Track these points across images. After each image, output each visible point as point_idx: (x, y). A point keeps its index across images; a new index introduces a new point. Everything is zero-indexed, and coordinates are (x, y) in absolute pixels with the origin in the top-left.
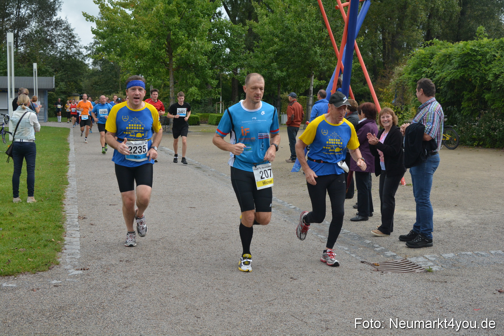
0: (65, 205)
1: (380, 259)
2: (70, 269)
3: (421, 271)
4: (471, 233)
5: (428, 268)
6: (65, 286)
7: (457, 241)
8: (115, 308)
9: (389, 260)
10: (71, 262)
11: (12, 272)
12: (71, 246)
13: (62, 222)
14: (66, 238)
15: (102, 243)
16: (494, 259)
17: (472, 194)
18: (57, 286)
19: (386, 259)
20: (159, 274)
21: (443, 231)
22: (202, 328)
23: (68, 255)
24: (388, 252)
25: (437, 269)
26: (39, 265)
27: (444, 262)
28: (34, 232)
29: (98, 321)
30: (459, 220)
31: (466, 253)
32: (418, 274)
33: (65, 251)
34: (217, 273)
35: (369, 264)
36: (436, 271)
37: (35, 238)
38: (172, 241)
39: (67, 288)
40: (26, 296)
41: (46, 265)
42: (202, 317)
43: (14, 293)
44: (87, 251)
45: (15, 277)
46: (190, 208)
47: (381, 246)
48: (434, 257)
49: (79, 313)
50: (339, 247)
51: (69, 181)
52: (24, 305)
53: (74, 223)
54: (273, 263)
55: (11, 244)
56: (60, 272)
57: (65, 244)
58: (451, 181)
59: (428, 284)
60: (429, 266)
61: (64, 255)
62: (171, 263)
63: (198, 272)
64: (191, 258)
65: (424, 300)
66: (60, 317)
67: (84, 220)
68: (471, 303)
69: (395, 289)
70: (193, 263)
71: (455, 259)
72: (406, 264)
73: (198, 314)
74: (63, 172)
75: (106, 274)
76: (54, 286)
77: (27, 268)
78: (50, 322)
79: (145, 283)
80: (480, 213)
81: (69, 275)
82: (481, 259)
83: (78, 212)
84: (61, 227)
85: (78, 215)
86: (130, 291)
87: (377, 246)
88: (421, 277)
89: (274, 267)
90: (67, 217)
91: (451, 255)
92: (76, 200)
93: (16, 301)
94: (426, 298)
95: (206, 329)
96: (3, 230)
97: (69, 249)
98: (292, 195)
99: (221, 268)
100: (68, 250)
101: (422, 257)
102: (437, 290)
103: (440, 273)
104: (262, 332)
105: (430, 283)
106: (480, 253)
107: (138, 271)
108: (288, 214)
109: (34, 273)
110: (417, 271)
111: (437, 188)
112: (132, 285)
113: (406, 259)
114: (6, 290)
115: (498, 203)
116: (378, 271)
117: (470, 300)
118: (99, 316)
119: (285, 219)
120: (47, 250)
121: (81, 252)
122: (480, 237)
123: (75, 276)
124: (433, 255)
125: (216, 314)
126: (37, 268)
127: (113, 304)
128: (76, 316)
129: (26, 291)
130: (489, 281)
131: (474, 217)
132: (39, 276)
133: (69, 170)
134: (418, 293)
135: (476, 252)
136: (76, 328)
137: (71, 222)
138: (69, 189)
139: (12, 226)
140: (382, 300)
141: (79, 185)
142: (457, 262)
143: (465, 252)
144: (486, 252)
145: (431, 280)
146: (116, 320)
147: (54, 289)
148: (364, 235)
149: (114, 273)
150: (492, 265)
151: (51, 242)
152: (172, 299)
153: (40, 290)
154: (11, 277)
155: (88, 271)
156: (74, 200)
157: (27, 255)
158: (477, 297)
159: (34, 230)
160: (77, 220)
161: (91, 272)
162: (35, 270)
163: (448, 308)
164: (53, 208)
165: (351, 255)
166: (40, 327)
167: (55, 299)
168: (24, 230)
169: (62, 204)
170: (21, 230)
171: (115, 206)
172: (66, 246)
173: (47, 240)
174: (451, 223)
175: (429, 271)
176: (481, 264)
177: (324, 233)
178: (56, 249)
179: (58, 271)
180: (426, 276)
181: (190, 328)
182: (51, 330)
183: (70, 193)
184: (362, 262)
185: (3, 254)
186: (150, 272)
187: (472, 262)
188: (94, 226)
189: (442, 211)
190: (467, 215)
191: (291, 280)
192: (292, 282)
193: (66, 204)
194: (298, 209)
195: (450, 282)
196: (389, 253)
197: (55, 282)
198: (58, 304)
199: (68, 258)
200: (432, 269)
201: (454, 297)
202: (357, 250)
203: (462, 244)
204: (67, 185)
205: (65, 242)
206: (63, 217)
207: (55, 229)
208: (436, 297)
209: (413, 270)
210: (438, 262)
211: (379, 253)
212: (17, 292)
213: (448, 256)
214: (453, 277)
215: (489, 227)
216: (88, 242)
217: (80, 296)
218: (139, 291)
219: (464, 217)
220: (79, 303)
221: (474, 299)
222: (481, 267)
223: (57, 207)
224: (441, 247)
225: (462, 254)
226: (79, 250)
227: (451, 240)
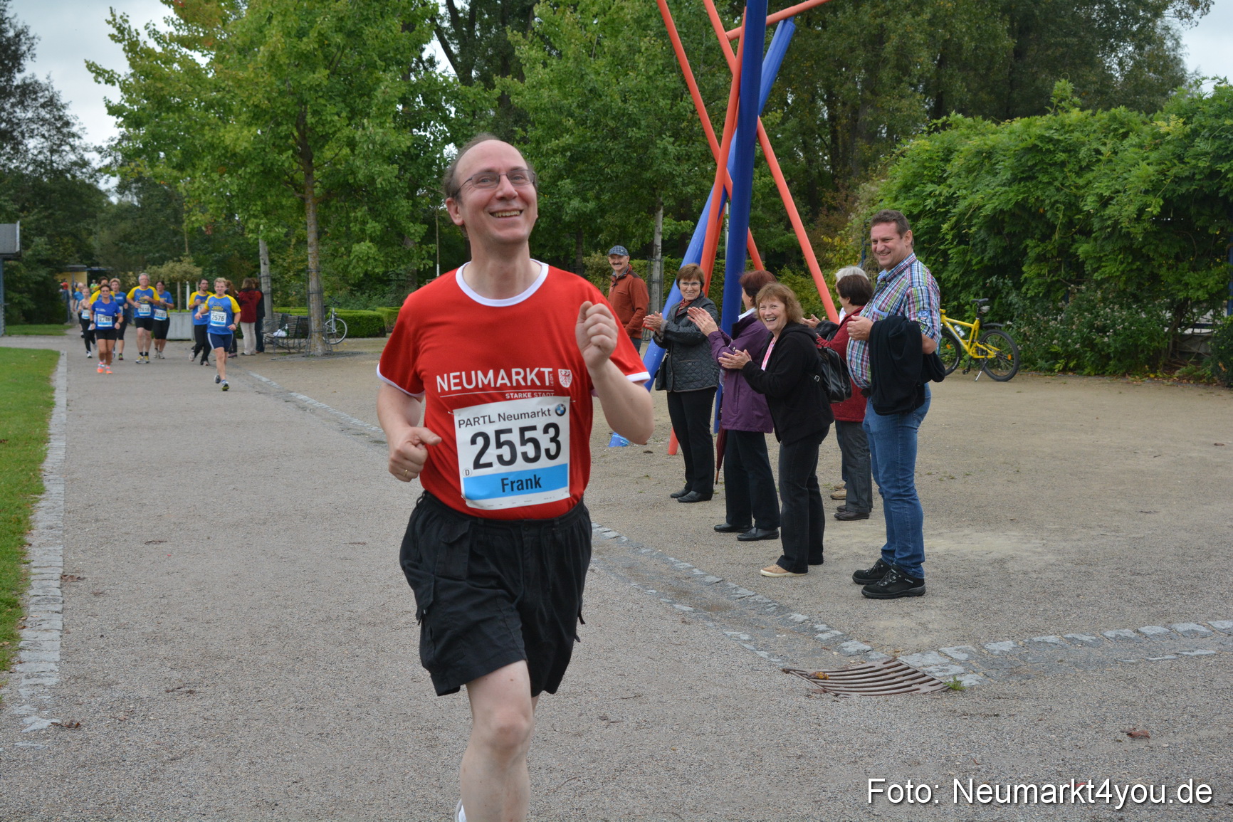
0: (30, 545)
1: (831, 662)
2: (28, 716)
3: (933, 688)
4: (1056, 587)
5: (952, 680)
6: (10, 761)
7: (1021, 609)
8: (139, 817)
9: (855, 663)
10: (32, 696)
12: (36, 654)
13: (17, 590)
14: (25, 633)
15: (118, 644)
16: (1114, 651)
17: (1054, 489)
19: (845, 661)
20: (263, 721)
21: (986, 584)
23: (27, 677)
24: (849, 643)
25: (974, 683)
27: (991, 664)
30: (1025, 554)
31: (1043, 638)
32: (927, 698)
33: (18, 668)
35: (801, 675)
36: (972, 687)
39: (16, 766)
44: (78, 666)
46: (351, 546)
47: (833, 628)
48: (964, 651)
50: (727, 633)
51: (46, 483)
53: (49, 591)
56: (2, 723)
57: (21, 649)
58: (1002, 460)
59: (952, 722)
60: (954, 676)
61: (17, 677)
62: (295, 689)
64: (348, 674)
65: (943, 765)
67: (76, 584)
68: (1060, 769)
69: (871, 738)
71: (1017, 655)
72: (896, 672)
74: (32, 461)
75: (122, 725)
79: (224, 745)
80: (1075, 537)
81: (24, 731)
82: (1083, 652)
83: (61, 564)
84: (13, 604)
85: (61, 570)
86: (184, 769)
87: (823, 627)
88: (933, 704)
90: (33, 578)
91: (1007, 645)
92: (61, 532)
94: (948, 759)
97: (29, 662)
98: (611, 505)
100: (27, 664)
101: (935, 653)
102: (973, 737)
103: (981, 693)
105: (958, 719)
106: (1078, 637)
108: (598, 553)
110: (925, 688)
111: (970, 478)
112: (189, 752)
113: (895, 659)
115: (1119, 511)
116: (825, 692)
117: (1058, 760)
121: (61, 668)
122: (1078, 596)
123: (39, 735)
124: (962, 647)
130: (1104, 710)
131: (1061, 547)
133: (49, 456)
134: (926, 746)
135: (1069, 636)
137: (41, 590)
138: (43, 504)
140: (836, 769)
141: (71, 495)
142: (1023, 663)
143: (1041, 635)
144: (1093, 635)
145: (959, 710)
148: (789, 601)
149: (144, 722)
150: (1111, 666)
156: (53, 532)
160: (58, 584)
165: (758, 652)
169: (23, 544)
171: (161, 545)
172: (23, 655)
174: (1005, 563)
175: (953, 688)
176: (1083, 666)
177: (690, 599)
180: (948, 702)
183: (45, 516)
184: (787, 671)
186: (239, 717)
188: (101, 599)
189: (983, 534)
190: (1045, 542)
191: (604, 723)
192: (608, 730)
193: (34, 544)
194: (625, 539)
195: (1006, 715)
196: (853, 646)
199: (26, 686)
200: (960, 682)
201: (1018, 755)
202: (772, 640)
203: (1033, 615)
204: (41, 493)
205: (21, 644)
206: (24, 577)
208: (973, 755)
209: (914, 687)
210: (975, 664)
211: (827, 646)
213: (1001, 649)
214: (1014, 702)
215: (1099, 571)
216: (83, 642)
217: (50, 788)
218: (207, 769)
219: (1037, 548)
220: (44, 807)
221: (1068, 757)
222: (1082, 673)
223: (7, 553)
224: (981, 625)
225: (1034, 643)
226: (56, 662)
227: (1007, 608)
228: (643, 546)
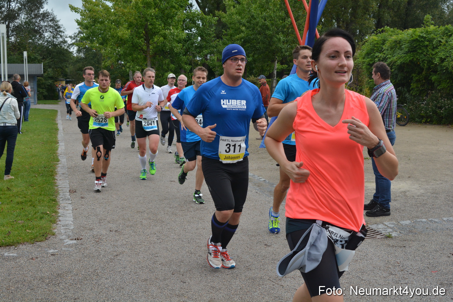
0: (57, 180)
2: (65, 239)
3: (381, 237)
4: (425, 202)
5: (388, 234)
6: (61, 255)
7: (412, 209)
8: (108, 274)
10: (65, 232)
11: (13, 242)
12: (65, 218)
13: (55, 196)
14: (60, 211)
15: (93, 215)
16: (447, 225)
17: (423, 166)
18: (54, 255)
20: (146, 243)
21: (399, 200)
22: (188, 292)
23: (63, 226)
25: (396, 235)
26: (37, 235)
27: (402, 228)
28: (30, 205)
29: (93, 287)
30: (413, 190)
31: (421, 220)
32: (379, 240)
33: (59, 223)
34: (199, 241)
36: (395, 237)
37: (31, 211)
38: (156, 212)
39: (63, 256)
40: (27, 264)
41: (43, 235)
42: (187, 282)
43: (15, 262)
44: (79, 222)
45: (16, 247)
46: (170, 182)
48: (393, 224)
49: (76, 279)
51: (59, 158)
52: (25, 273)
53: (66, 196)
54: (248, 231)
55: (10, 216)
56: (56, 242)
57: (59, 216)
58: (403, 155)
59: (389, 249)
60: (389, 233)
61: (59, 226)
62: (156, 232)
63: (181, 240)
64: (174, 227)
65: (386, 264)
66: (59, 284)
67: (75, 193)
68: (428, 266)
69: (360, 253)
70: (176, 232)
71: (411, 226)
73: (184, 279)
74: (54, 150)
75: (98, 243)
76: (51, 255)
77: (26, 239)
78: (49, 288)
79: (134, 251)
80: (431, 184)
81: (64, 244)
82: (435, 225)
83: (69, 187)
84: (55, 201)
85: (69, 189)
86: (121, 259)
88: (382, 242)
89: (250, 235)
90: (60, 191)
91: (408, 222)
92: (67, 175)
93: (17, 269)
94: (388, 261)
95: (192, 293)
96: (2, 204)
98: (262, 169)
99: (202, 237)
100: (62, 221)
101: (382, 224)
102: (397, 254)
103: (398, 238)
104: (243, 295)
105: (391, 248)
106: (433, 220)
107: (127, 240)
108: (258, 186)
109: (33, 244)
110: (378, 237)
112: (122, 253)
114: (8, 259)
115: (447, 175)
117: (427, 263)
118: (94, 282)
119: (257, 191)
120: (43, 221)
121: (74, 223)
122: (433, 205)
123: (70, 246)
124: (392, 222)
125: (199, 279)
126: (35, 239)
127: (106, 271)
128: (73, 282)
129: (26, 260)
131: (426, 187)
132: (37, 246)
133: (59, 148)
134: (380, 257)
135: (430, 219)
136: (74, 294)
137: (63, 196)
138: (60, 165)
139: (10, 200)
141: (69, 162)
142: (414, 229)
144: (439, 219)
145: (391, 245)
146: (109, 286)
147: (52, 258)
149: (105, 242)
150: (445, 230)
151: (46, 214)
152: (159, 266)
153: (39, 259)
154: (11, 247)
155: (82, 241)
156: (65, 175)
157: (25, 227)
158: (433, 260)
159: (30, 203)
160: (68, 194)
161: (84, 241)
162: (33, 240)
163: (408, 270)
164: (47, 183)
166: (41, 293)
167: (52, 267)
168: (21, 203)
169: (55, 179)
170: (18, 204)
172: (60, 218)
173: (42, 213)
174: (406, 193)
175: (389, 237)
176: (435, 230)
178: (51, 221)
179: (54, 241)
180: (387, 241)
181: (177, 292)
182: (51, 296)
183: (60, 170)
185: (3, 226)
186: (138, 241)
187: (427, 228)
188: (85, 199)
189: (397, 182)
190: (420, 185)
191: (265, 246)
192: (267, 248)
193: (58, 180)
194: (267, 181)
195: (408, 247)
197: (51, 251)
198: (56, 271)
199: (63, 229)
200: (391, 235)
201: (413, 261)
203: (417, 212)
204: (58, 162)
205: (59, 215)
206: (57, 191)
207: (49, 202)
208: (397, 260)
209: (374, 236)
210: (396, 229)
212: (18, 261)
213: (405, 223)
214: (411, 242)
215: (440, 196)
216: (80, 214)
217: (76, 264)
218: (129, 259)
219: (417, 187)
220: (75, 270)
221: (431, 262)
222: (435, 233)
223: (50, 182)
224: (398, 215)
225: (417, 221)
226: (72, 221)
227: (407, 209)
228: (274, 184)
